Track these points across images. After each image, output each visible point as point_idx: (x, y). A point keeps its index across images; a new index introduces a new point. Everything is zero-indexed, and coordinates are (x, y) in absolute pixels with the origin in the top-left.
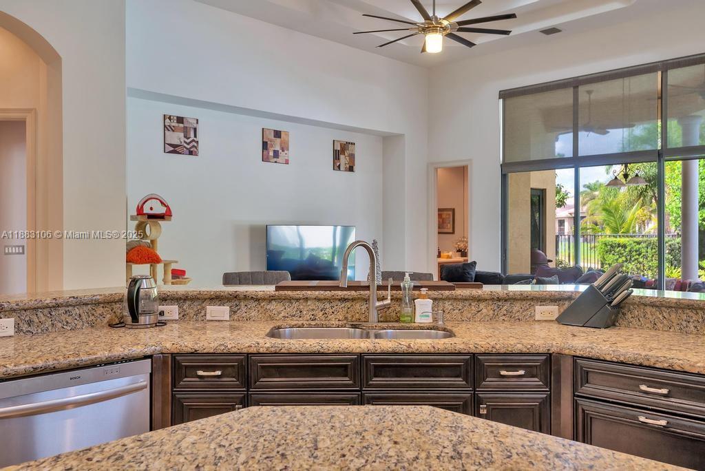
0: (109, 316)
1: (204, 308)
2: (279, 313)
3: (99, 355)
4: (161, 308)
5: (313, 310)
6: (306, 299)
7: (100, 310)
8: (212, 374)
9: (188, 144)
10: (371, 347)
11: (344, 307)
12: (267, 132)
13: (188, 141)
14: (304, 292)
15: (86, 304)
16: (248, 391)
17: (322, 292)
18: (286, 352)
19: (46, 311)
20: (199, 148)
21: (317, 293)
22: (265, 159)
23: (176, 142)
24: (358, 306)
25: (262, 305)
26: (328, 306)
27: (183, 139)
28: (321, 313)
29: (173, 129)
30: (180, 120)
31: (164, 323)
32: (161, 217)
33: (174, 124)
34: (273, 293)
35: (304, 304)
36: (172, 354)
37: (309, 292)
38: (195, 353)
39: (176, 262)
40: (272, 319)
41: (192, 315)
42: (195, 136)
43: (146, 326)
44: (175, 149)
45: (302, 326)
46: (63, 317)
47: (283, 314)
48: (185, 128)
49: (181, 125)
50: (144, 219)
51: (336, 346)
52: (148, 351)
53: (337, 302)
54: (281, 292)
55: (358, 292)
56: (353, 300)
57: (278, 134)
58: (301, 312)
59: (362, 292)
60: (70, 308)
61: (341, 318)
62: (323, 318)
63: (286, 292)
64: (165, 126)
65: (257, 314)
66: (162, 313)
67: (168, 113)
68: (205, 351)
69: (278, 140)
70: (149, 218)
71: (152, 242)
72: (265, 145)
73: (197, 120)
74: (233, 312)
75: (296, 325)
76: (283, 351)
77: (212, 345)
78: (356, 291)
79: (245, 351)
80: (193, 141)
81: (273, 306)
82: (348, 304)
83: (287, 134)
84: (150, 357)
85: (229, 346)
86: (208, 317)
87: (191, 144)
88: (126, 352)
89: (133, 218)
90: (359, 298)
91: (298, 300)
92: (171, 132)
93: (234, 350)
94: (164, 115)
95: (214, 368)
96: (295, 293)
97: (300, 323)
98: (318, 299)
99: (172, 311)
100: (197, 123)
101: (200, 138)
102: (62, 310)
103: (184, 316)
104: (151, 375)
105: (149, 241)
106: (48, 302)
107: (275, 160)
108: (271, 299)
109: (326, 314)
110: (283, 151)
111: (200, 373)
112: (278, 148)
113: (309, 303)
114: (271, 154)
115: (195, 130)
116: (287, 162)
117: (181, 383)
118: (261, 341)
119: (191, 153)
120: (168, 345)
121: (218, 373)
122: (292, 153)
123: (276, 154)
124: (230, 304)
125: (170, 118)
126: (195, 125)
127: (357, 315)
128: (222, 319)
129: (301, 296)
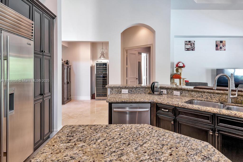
0: (149, 91)
1: (173, 92)
2: (195, 95)
3: (137, 100)
4: (162, 90)
5: (207, 96)
6: (204, 92)
7: (147, 89)
8: (166, 110)
9: (192, 48)
10: (218, 112)
11: (219, 96)
12: (218, 42)
13: (192, 47)
14: (203, 90)
15: (144, 88)
16: (176, 117)
17: (210, 90)
18: (187, 108)
19: (135, 89)
20: (195, 49)
21: (208, 90)
22: (217, 49)
23: (188, 48)
24: (224, 96)
25: (190, 92)
26: (212, 95)
27: (190, 47)
28: (210, 97)
29: (187, 44)
30: (189, 42)
31: (162, 94)
32: (182, 67)
33: (188, 43)
34: (193, 89)
35: (204, 94)
36: (156, 103)
37: (205, 90)
38: (161, 104)
39: (186, 79)
40: (193, 97)
41: (170, 93)
42: (194, 45)
43: (156, 95)
44: (188, 49)
45: (202, 100)
46: (138, 90)
47: (196, 96)
48: (191, 44)
49: (190, 43)
50: (178, 68)
51: (204, 109)
52: (150, 101)
53: (216, 94)
54: (195, 89)
55: (224, 92)
56: (222, 94)
57: (221, 42)
58: (202, 96)
59: (226, 92)
60: (140, 88)
61: (217, 99)
62: (210, 99)
63: (197, 89)
64: (185, 44)
65: (188, 95)
66: (162, 92)
67: (186, 40)
68: (164, 104)
69: (222, 44)
70: (179, 67)
71: (180, 73)
72: (217, 46)
73: (195, 41)
74: (181, 94)
75: (200, 100)
76: (186, 107)
77: (165, 102)
78: (223, 91)
79: (174, 105)
80: (193, 47)
81: (193, 93)
82: (220, 95)
83: (225, 41)
84: (150, 103)
85: (170, 103)
86: (174, 94)
87: (193, 48)
88: (144, 101)
89: (175, 68)
90: (224, 94)
91: (201, 92)
92: (187, 45)
93: (171, 105)
94: (185, 41)
95: (166, 109)
96: (200, 90)
97: (201, 99)
98: (208, 92)
99: (165, 91)
100: (195, 42)
101: (195, 46)
102: (138, 89)
103: (168, 93)
104: (151, 108)
105: (179, 73)
106: (135, 86)
107: (221, 49)
108: (192, 91)
109: (212, 97)
110: (223, 47)
111: (163, 109)
112: (221, 46)
113: (205, 93)
114: (219, 48)
115: (194, 44)
116: (225, 50)
117: (158, 111)
118: (180, 103)
119: (193, 50)
120: (155, 100)
121: (167, 110)
122: (227, 47)
123: (221, 48)
124: (180, 91)
125: (187, 42)
126: (194, 43)
127: (224, 99)
128: (178, 95)
129: (202, 91)
